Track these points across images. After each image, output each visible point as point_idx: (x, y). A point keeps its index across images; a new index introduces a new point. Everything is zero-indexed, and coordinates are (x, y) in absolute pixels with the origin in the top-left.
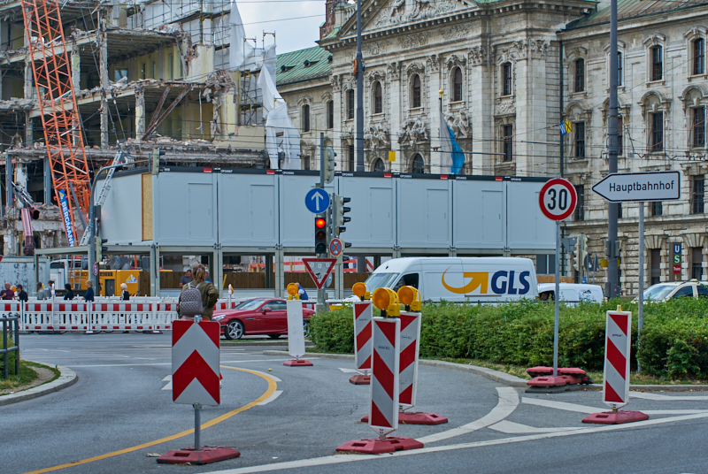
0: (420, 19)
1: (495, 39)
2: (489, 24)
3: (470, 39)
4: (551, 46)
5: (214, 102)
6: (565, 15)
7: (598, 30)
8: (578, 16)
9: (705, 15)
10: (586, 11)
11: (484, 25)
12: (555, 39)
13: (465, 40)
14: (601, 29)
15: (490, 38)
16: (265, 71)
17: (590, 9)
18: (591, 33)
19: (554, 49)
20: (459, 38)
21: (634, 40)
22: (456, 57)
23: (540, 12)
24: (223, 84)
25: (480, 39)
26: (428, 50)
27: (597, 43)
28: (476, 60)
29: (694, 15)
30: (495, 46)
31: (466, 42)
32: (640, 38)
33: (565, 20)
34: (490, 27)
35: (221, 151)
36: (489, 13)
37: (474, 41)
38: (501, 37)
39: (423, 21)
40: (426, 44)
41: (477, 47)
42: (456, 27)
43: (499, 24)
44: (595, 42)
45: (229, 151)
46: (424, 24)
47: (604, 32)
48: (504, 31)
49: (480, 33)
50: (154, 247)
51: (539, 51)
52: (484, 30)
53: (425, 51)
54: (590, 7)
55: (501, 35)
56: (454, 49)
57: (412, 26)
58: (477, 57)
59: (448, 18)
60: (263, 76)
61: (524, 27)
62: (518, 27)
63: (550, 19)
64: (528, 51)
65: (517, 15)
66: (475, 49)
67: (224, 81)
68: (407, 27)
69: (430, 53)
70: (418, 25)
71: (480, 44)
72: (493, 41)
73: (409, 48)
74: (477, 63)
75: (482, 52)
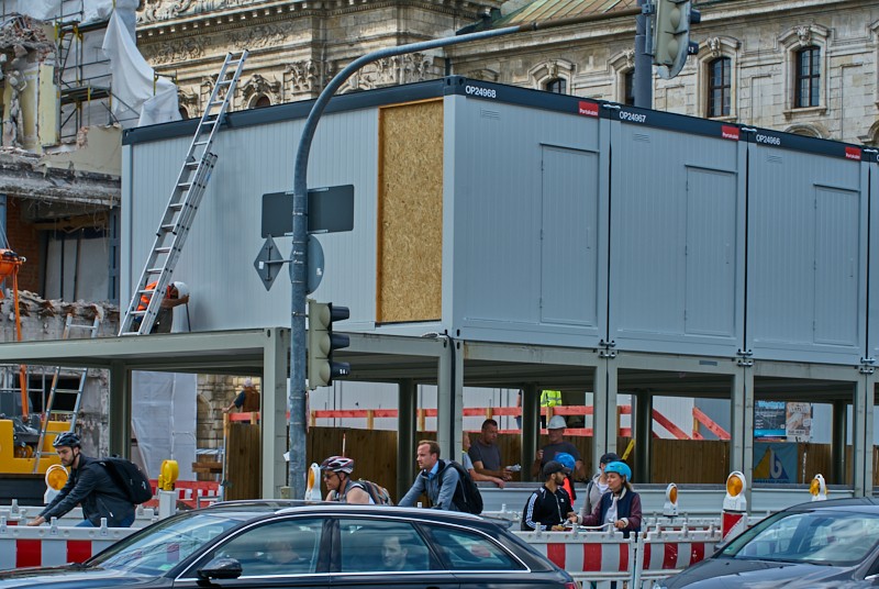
0: (195, 14)
1: (336, 49)
2: (325, 24)
3: (288, 49)
4: (434, 65)
5: (13, 80)
6: (455, 16)
7: (523, 40)
8: (473, 19)
9: (735, 18)
10: (487, 11)
11: (316, 27)
12: (440, 55)
13: (280, 50)
14: (530, 39)
15: (326, 48)
16: (117, 22)
17: (493, 9)
18: (511, 46)
19: (437, 70)
20: (267, 46)
21: (591, 59)
22: (262, 79)
23: (419, 7)
24: (32, 45)
25: (309, 50)
26: (205, 66)
27: (518, 62)
28: (301, 85)
29: (717, 16)
30: (335, 63)
31: (282, 54)
32: (603, 55)
33: (455, 24)
34: (325, 30)
35: (54, 173)
36: (327, 6)
37: (296, 52)
38: (347, 47)
39: (200, 17)
40: (201, 57)
41: (304, 62)
42: (262, 29)
43: (342, 25)
44: (512, 62)
45: (69, 176)
46: (201, 23)
47: (535, 43)
48: (353, 37)
49: (308, 37)
50: (451, 345)
51: (417, 71)
52: (315, 35)
53: (198, 68)
54: (493, 5)
55: (347, 43)
56: (257, 65)
57: (178, 26)
58: (303, 80)
59: (249, 14)
60: (114, 33)
61: (393, 29)
62: (381, 30)
63: (433, 20)
64: (398, 71)
65: (379, 11)
66: (299, 65)
67: (33, 39)
68: (167, 28)
69: (209, 71)
70: (190, 25)
71: (308, 58)
72: (331, 54)
73: (168, 63)
74: (302, 89)
75: (312, 70)
